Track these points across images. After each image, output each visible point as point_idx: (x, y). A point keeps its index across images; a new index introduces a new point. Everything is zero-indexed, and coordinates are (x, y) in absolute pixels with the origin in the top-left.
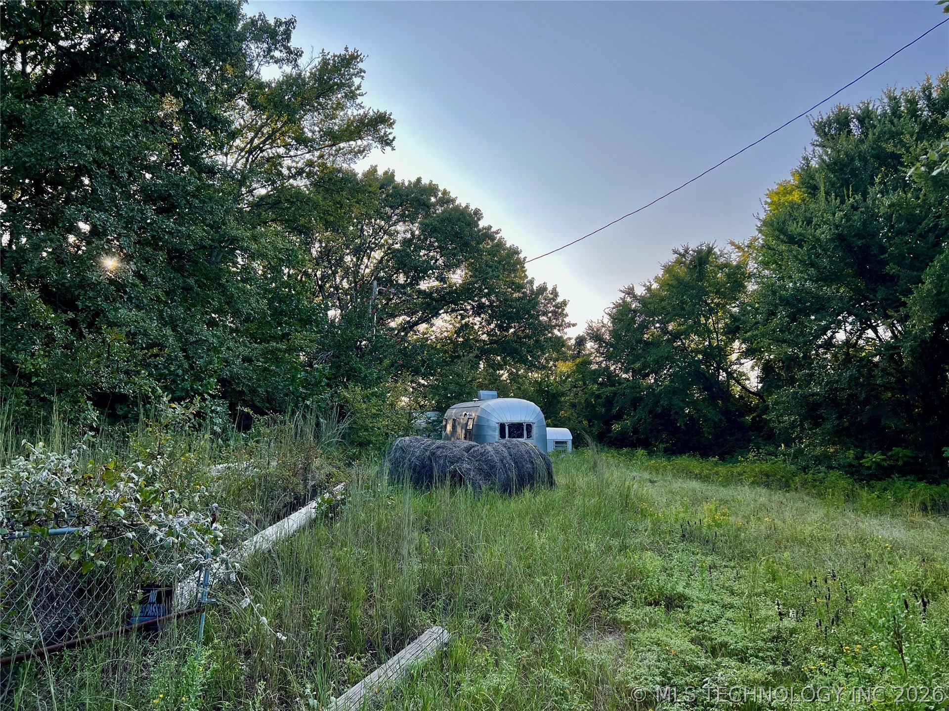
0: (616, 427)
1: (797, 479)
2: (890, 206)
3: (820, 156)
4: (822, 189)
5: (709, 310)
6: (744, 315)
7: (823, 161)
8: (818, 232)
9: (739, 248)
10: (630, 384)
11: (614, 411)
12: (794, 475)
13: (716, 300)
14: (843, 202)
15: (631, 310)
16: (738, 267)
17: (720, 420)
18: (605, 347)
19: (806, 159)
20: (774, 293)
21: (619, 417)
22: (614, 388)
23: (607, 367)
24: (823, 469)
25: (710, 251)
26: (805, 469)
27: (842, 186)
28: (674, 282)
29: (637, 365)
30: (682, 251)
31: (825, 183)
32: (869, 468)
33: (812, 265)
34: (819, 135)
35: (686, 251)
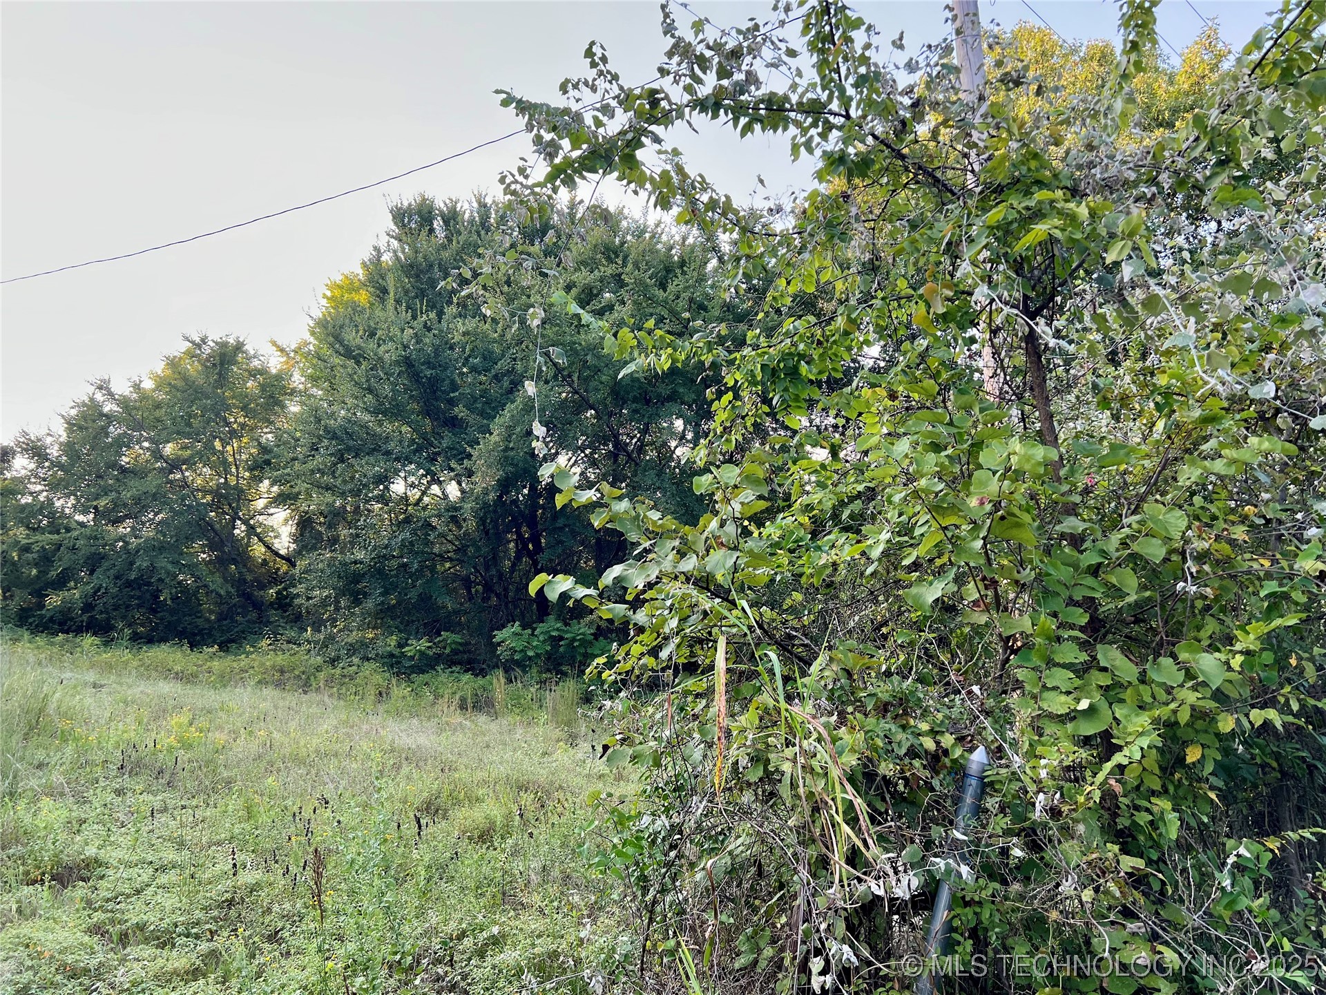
0: (54, 600)
1: (321, 675)
2: (464, 334)
3: (395, 252)
4: (392, 294)
5: (229, 432)
6: (278, 446)
7: (398, 258)
8: (382, 348)
9: (282, 350)
10: (88, 531)
11: (53, 574)
12: (319, 669)
13: (241, 420)
14: (414, 317)
15: (102, 415)
16: (278, 377)
17: (228, 593)
18: (50, 468)
19: (376, 249)
20: (319, 420)
21: (60, 583)
22: (56, 536)
23: (50, 502)
24: (356, 660)
25: (239, 347)
26: (333, 662)
27: (417, 297)
28: (180, 384)
29: (102, 503)
30: (198, 340)
31: (397, 288)
32: (412, 658)
33: (370, 390)
34: (396, 224)
35: (204, 341)
